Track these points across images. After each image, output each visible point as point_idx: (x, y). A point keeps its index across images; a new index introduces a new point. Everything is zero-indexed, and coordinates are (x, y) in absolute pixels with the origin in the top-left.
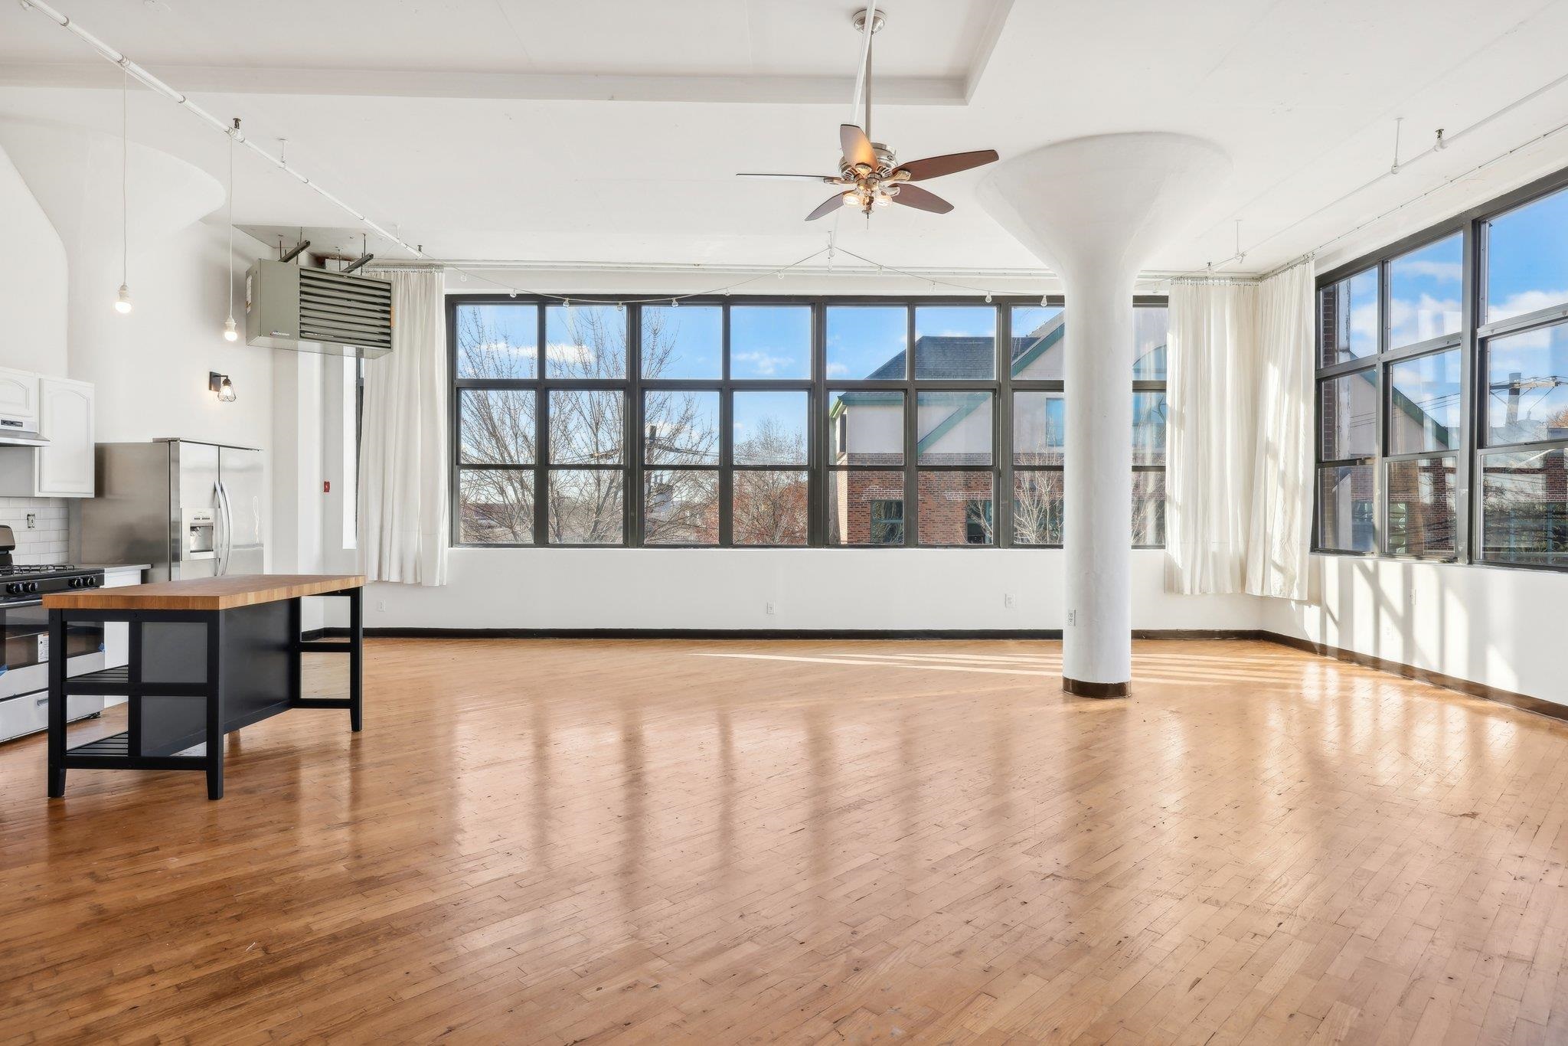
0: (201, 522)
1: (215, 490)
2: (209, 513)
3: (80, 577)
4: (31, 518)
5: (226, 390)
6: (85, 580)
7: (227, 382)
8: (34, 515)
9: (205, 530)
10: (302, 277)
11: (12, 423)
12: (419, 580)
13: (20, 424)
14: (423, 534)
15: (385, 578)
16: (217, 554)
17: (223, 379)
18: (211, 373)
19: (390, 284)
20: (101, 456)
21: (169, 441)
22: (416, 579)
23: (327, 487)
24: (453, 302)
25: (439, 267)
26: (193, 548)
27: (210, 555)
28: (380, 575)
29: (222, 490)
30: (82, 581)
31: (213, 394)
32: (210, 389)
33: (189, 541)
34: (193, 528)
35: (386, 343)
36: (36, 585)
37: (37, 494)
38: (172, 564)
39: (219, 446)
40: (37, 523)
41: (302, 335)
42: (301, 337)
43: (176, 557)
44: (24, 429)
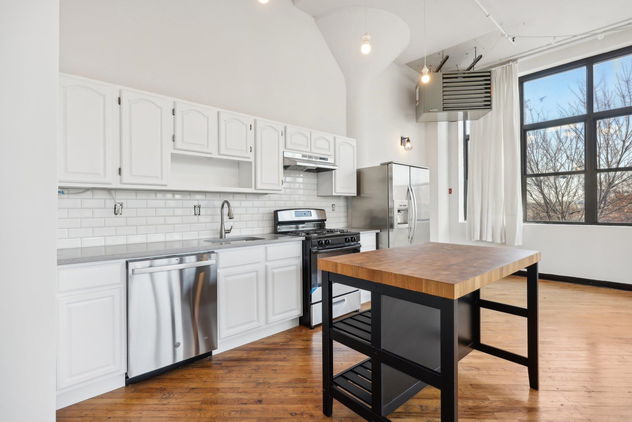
0: (403, 208)
1: (408, 190)
2: (406, 202)
3: (349, 237)
4: (333, 206)
5: (408, 145)
6: (352, 238)
7: (408, 141)
8: (334, 205)
9: (404, 211)
10: (444, 78)
11: (324, 159)
12: (504, 241)
13: (327, 159)
14: (506, 215)
15: (484, 239)
16: (409, 225)
17: (406, 140)
18: (402, 137)
19: (490, 72)
20: (359, 175)
21: (388, 164)
22: (501, 240)
23: (450, 191)
24: (522, 80)
25: (515, 60)
26: (399, 222)
27: (407, 226)
28: (481, 237)
29: (411, 190)
30: (350, 239)
31: (402, 147)
32: (401, 145)
33: (398, 218)
34: (399, 211)
35: (488, 106)
36: (330, 241)
37: (334, 194)
38: (390, 230)
39: (410, 166)
40: (336, 209)
41: (444, 109)
42: (443, 110)
43: (392, 226)
44: (328, 161)
